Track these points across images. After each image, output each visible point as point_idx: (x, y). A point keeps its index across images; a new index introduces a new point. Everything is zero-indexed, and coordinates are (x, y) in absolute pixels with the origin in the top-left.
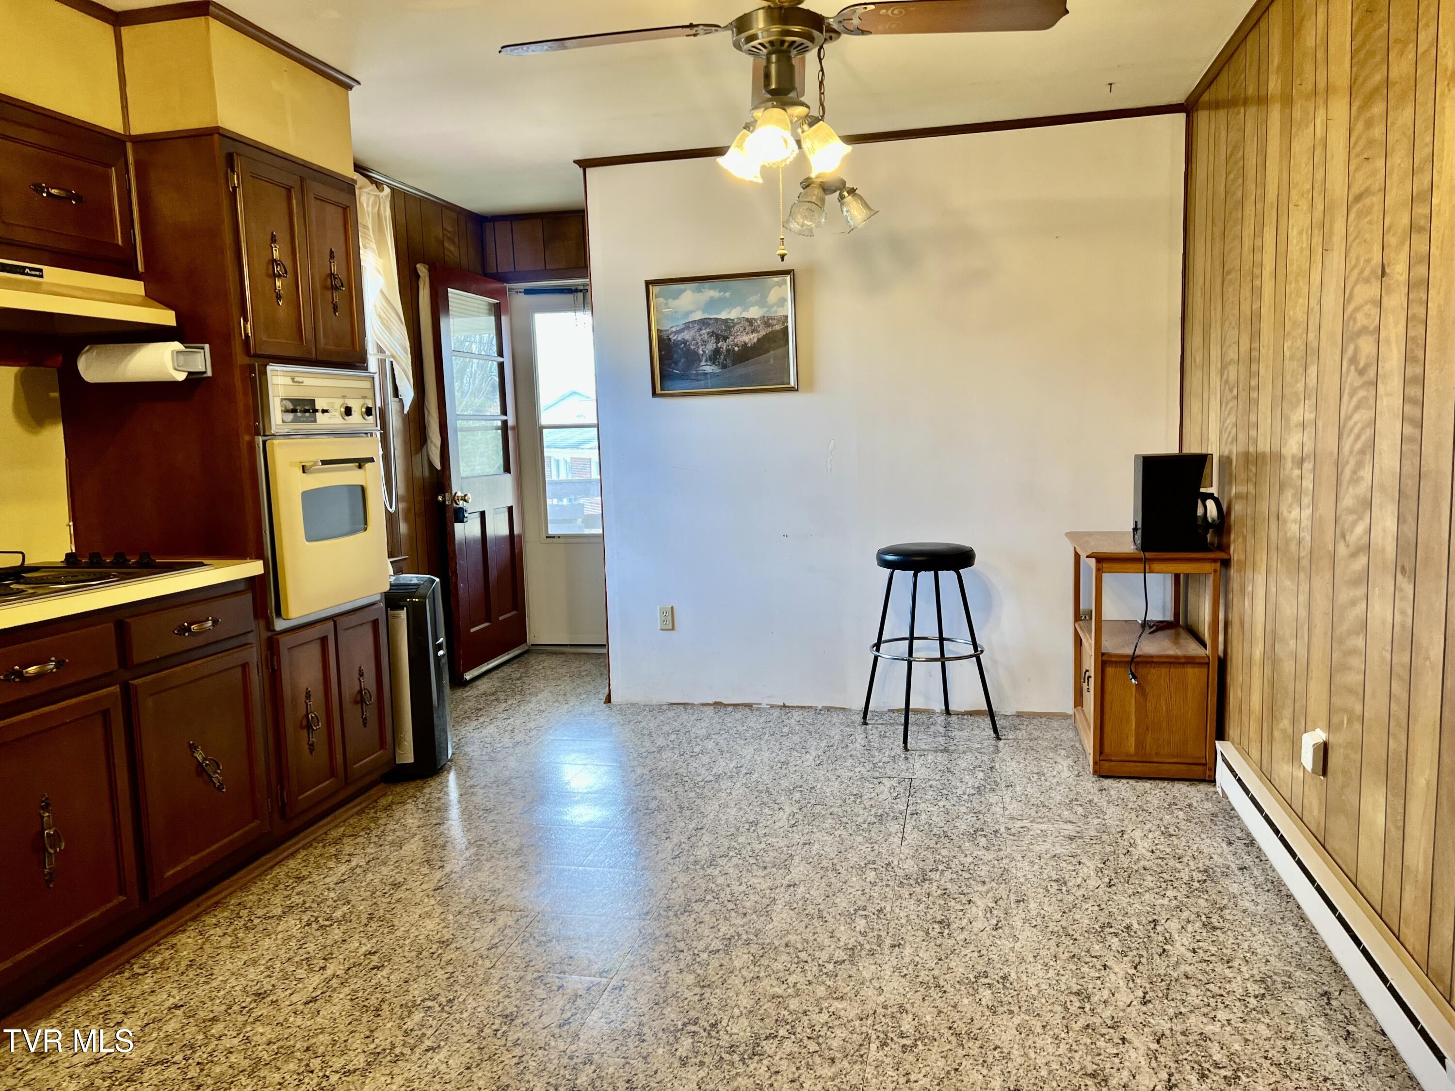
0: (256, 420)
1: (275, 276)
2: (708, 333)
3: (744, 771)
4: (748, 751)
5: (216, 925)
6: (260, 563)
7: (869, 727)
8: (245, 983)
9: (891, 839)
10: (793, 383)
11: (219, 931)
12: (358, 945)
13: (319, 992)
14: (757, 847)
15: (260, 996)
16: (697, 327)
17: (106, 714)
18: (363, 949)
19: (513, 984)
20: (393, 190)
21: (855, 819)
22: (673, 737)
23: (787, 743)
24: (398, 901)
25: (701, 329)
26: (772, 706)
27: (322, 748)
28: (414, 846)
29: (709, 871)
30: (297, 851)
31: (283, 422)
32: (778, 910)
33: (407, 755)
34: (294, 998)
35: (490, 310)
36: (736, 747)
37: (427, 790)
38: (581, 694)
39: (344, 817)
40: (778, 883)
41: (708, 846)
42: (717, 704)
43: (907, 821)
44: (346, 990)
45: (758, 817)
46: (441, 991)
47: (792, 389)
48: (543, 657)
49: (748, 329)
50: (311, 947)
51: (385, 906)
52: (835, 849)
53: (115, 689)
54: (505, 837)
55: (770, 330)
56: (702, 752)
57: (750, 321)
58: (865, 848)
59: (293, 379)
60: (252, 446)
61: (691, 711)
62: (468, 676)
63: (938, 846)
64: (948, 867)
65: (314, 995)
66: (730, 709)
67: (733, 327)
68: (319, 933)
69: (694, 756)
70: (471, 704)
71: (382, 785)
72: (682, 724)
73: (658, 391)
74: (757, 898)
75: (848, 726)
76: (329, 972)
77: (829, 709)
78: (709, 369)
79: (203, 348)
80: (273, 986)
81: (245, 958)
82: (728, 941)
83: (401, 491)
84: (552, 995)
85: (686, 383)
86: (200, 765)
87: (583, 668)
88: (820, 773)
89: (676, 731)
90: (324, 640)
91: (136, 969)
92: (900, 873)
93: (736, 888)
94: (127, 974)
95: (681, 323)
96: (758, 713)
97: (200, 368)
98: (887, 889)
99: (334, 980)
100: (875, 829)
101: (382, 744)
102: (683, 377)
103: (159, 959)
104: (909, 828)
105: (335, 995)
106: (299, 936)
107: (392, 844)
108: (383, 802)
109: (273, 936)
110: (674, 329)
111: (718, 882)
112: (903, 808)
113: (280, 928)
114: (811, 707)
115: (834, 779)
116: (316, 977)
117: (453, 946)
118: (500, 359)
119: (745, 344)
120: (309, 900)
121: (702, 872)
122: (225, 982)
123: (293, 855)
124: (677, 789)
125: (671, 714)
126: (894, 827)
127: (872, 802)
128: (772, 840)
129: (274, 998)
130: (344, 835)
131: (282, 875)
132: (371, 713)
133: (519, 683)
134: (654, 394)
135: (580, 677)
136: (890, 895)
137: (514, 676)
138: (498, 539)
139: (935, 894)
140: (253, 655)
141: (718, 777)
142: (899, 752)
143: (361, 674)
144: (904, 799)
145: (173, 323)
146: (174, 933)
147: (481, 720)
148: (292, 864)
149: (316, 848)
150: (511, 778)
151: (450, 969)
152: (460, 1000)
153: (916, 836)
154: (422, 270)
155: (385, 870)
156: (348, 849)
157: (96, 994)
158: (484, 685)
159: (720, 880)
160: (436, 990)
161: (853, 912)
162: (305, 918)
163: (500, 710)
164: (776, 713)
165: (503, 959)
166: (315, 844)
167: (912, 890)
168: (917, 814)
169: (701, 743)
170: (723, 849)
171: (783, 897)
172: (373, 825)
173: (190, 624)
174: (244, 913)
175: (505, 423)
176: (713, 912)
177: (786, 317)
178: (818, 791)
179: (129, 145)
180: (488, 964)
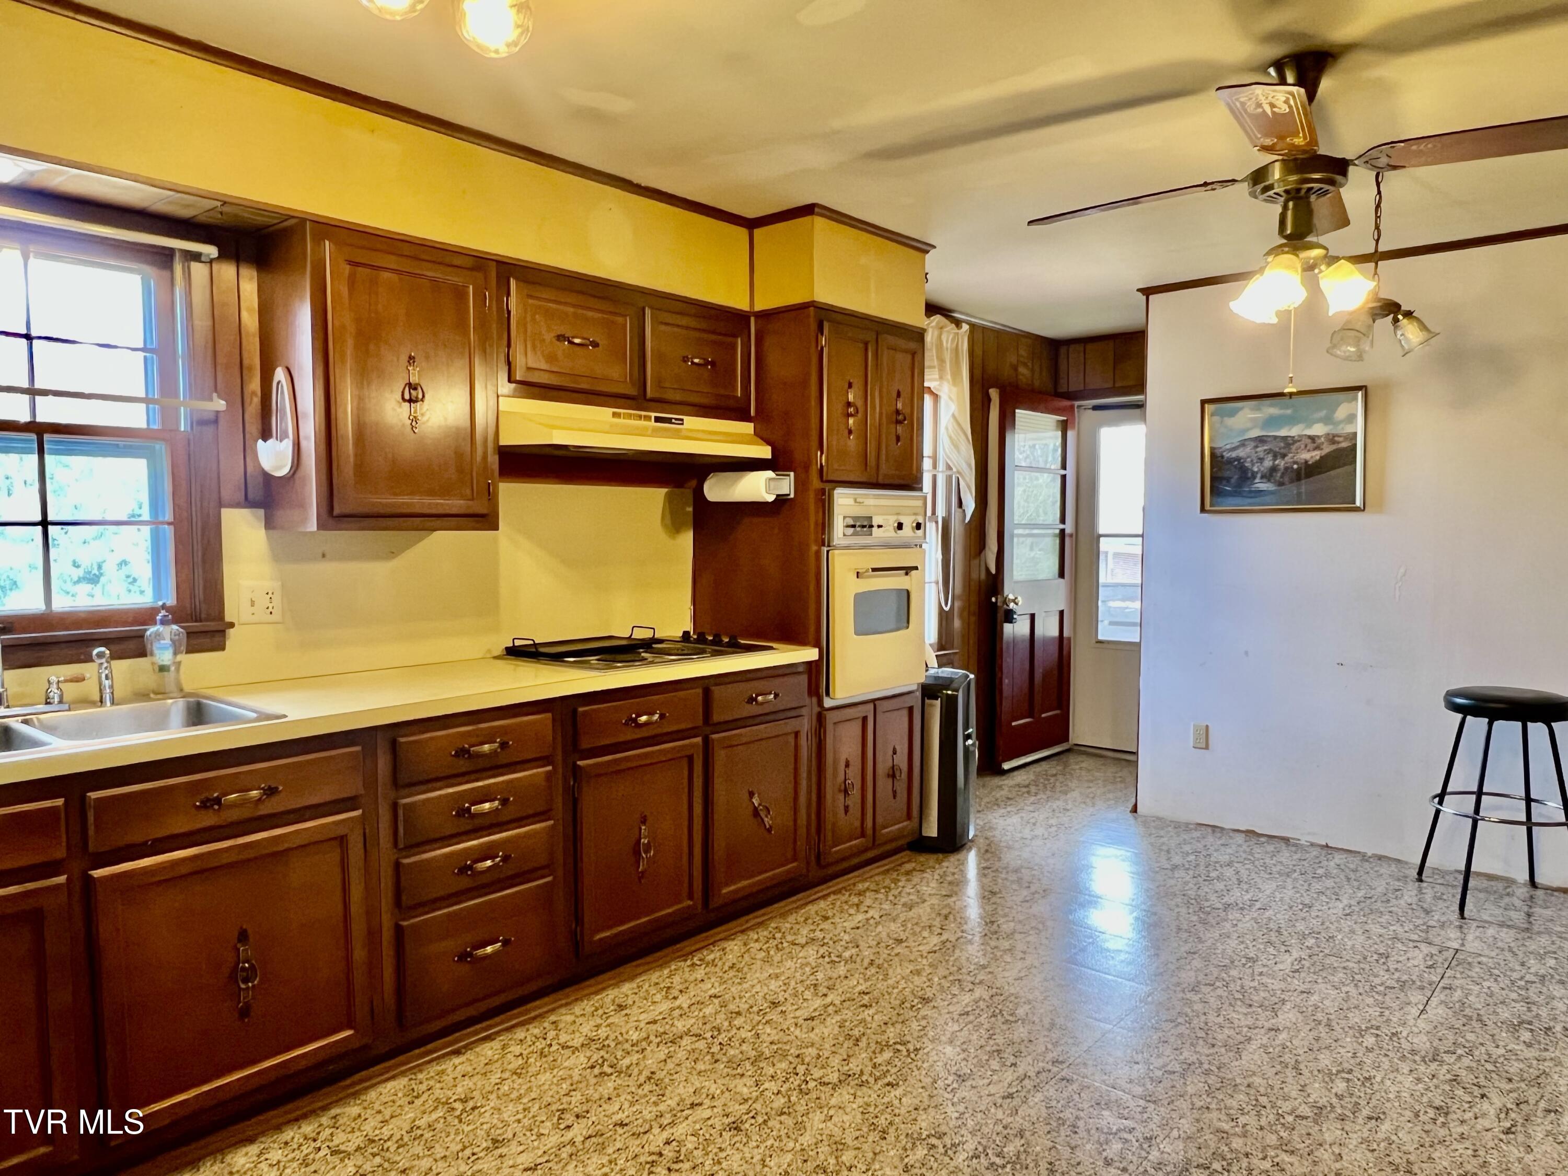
0: (823, 533)
1: (849, 415)
2: (1265, 450)
3: (1258, 905)
4: (1269, 887)
5: (757, 941)
6: (817, 650)
7: (1424, 885)
8: (766, 991)
9: (1408, 1009)
10: (1359, 503)
11: (758, 946)
12: (856, 984)
13: (817, 1014)
14: (1248, 983)
15: (775, 1004)
16: (1253, 444)
17: (690, 759)
18: (859, 988)
19: (972, 1051)
20: (973, 326)
21: (1371, 978)
22: (1192, 857)
23: (1317, 886)
24: (897, 955)
25: (1256, 447)
26: (1312, 845)
27: (855, 810)
28: (923, 912)
29: (1189, 995)
30: (828, 895)
31: (844, 535)
32: (1251, 1050)
33: (932, 830)
34: (798, 1013)
35: (1057, 426)
36: (1257, 880)
37: (945, 864)
38: (1109, 799)
39: (871, 874)
40: (1260, 1024)
41: (1196, 971)
42: (1250, 833)
43: (1436, 994)
44: (838, 1018)
45: (1259, 955)
46: (911, 1039)
47: (1357, 509)
48: (1083, 757)
49: (1311, 446)
50: (820, 976)
51: (885, 956)
52: (1337, 1004)
53: (698, 740)
54: (1002, 920)
55: (1334, 447)
56: (1218, 878)
57: (1313, 438)
58: (1374, 1012)
59: (855, 501)
60: (818, 554)
61: (1219, 835)
62: (1006, 766)
63: (1465, 1028)
64: (1470, 1053)
65: (813, 1015)
66: (1263, 839)
67: (1293, 444)
68: (829, 966)
69: (1208, 880)
70: (1004, 793)
71: (908, 852)
72: (1205, 846)
73: (1208, 507)
74: (1232, 1032)
75: (1399, 880)
76: (828, 1000)
77: (1380, 858)
78: (1263, 486)
79: (789, 475)
80: (786, 999)
81: (771, 971)
82: (1188, 1066)
83: (958, 591)
84: (1004, 1069)
85: (1238, 500)
86: (755, 809)
87: (1119, 774)
88: (1346, 924)
89: (1196, 852)
90: (865, 719)
91: (695, 960)
92: (1406, 1046)
93: (1212, 1017)
94: (689, 963)
95: (1236, 441)
96: (1294, 849)
97: (786, 491)
98: (1384, 1059)
99: (831, 1007)
100: (1391, 995)
101: (909, 817)
102: (1237, 493)
103: (711, 957)
104: (1434, 1001)
105: (829, 1019)
106: (814, 964)
107: (904, 905)
108: (908, 866)
109: (795, 960)
110: (1228, 447)
111: (1195, 1008)
112: (1436, 979)
113: (801, 955)
114: (1359, 852)
115: (1360, 933)
116: (818, 1001)
117: (932, 1004)
118: (1063, 472)
119: (1306, 462)
120: (828, 937)
121: (1181, 995)
122: (753, 986)
123: (824, 897)
124: (1179, 910)
125: (1196, 834)
126: (1417, 997)
127: (1399, 966)
128: (1265, 980)
129: (784, 1009)
130: (868, 889)
131: (813, 912)
132: (901, 787)
133: (1052, 780)
134: (1203, 510)
135: (1114, 783)
136: (1386, 1064)
137: (1050, 772)
138: (1047, 641)
139: (1441, 1077)
140: (805, 725)
141: (1227, 907)
142: (1452, 919)
143: (895, 752)
144: (1440, 971)
145: (769, 456)
146: (726, 939)
147: (1009, 809)
148: (822, 904)
149: (844, 895)
150: (1022, 867)
151: (924, 1023)
152: (925, 1051)
153: (1441, 1012)
154: (994, 394)
155: (893, 926)
156: (868, 902)
157: (666, 972)
158: (1020, 777)
159: (1198, 1007)
160: (908, 1038)
161: (1334, 1072)
162: (822, 951)
163: (1028, 802)
164: (1315, 852)
165: (970, 1026)
166: (843, 892)
167: (1414, 1066)
168: (1450, 989)
169: (1219, 868)
170: (1211, 979)
171: (1261, 1038)
172: (893, 885)
173: (757, 696)
174: (778, 935)
175: (1062, 531)
176: (1181, 1035)
177: (1355, 434)
178: (1337, 942)
179: (752, 319)
180: (956, 1028)
